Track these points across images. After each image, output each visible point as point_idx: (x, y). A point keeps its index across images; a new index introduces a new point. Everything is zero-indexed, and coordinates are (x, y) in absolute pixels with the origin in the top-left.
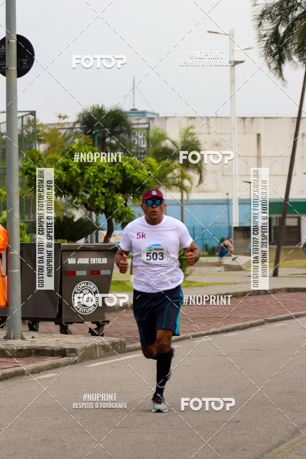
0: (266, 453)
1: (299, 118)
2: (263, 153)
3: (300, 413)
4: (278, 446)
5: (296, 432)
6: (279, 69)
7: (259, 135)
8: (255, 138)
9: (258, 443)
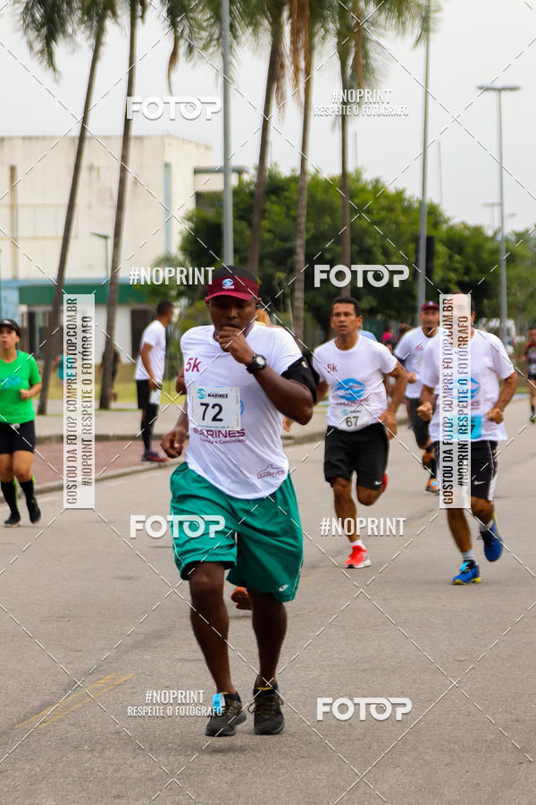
0: (18, 723)
1: (82, 137)
2: (20, 200)
3: (80, 654)
4: (41, 711)
5: (71, 685)
6: (48, 54)
7: (13, 169)
8: (6, 173)
9: (6, 705)
